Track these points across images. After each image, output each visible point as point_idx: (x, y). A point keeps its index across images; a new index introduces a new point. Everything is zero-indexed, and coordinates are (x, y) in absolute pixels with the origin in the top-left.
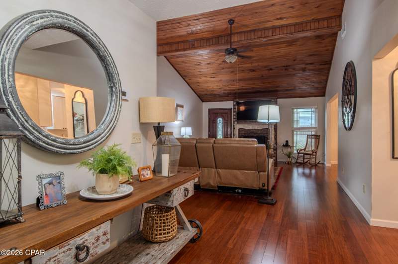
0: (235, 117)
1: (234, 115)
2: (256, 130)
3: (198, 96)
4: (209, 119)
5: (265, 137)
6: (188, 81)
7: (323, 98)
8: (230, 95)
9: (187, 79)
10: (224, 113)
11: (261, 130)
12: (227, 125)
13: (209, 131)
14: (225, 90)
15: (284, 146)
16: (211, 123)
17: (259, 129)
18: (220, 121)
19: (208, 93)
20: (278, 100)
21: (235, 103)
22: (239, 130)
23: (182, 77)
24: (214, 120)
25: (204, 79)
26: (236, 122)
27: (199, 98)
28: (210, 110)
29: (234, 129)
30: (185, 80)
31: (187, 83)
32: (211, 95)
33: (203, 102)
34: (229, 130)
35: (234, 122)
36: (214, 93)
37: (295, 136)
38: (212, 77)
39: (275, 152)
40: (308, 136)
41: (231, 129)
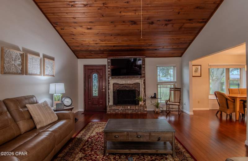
0: (109, 73)
1: (108, 71)
2: (128, 84)
3: (72, 51)
4: (85, 74)
5: (136, 90)
6: (60, 31)
7: (180, 58)
8: (105, 53)
9: (58, 28)
10: (99, 69)
11: (133, 84)
12: (102, 80)
13: (85, 86)
14: (101, 46)
15: (152, 98)
16: (87, 78)
17: (131, 83)
18: (95, 76)
19: (83, 49)
20: (146, 58)
21: (109, 61)
22: (113, 84)
23: (52, 25)
24: (89, 76)
25: (79, 29)
26: (110, 78)
27: (74, 54)
28: (85, 66)
29: (109, 83)
30: (55, 29)
31: (59, 33)
32: (87, 51)
33: (78, 58)
34: (104, 84)
35: (108, 77)
36: (90, 48)
37: (159, 89)
38: (89, 27)
39: (145, 103)
40: (170, 89)
41: (106, 84)
